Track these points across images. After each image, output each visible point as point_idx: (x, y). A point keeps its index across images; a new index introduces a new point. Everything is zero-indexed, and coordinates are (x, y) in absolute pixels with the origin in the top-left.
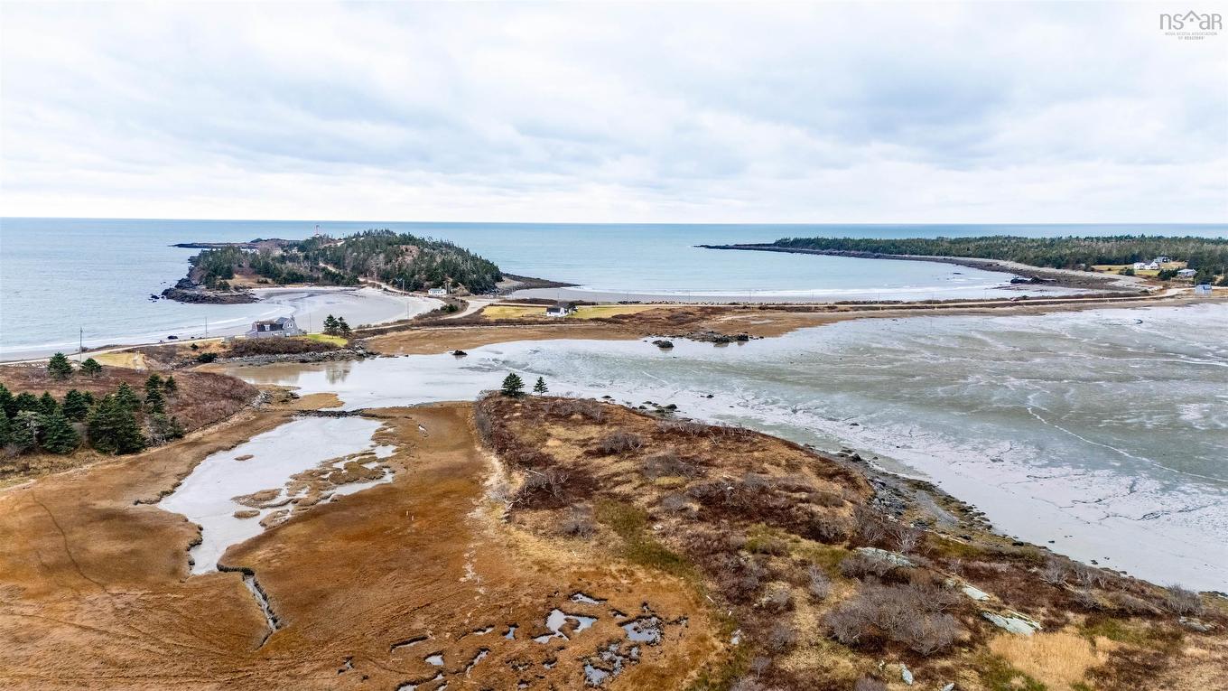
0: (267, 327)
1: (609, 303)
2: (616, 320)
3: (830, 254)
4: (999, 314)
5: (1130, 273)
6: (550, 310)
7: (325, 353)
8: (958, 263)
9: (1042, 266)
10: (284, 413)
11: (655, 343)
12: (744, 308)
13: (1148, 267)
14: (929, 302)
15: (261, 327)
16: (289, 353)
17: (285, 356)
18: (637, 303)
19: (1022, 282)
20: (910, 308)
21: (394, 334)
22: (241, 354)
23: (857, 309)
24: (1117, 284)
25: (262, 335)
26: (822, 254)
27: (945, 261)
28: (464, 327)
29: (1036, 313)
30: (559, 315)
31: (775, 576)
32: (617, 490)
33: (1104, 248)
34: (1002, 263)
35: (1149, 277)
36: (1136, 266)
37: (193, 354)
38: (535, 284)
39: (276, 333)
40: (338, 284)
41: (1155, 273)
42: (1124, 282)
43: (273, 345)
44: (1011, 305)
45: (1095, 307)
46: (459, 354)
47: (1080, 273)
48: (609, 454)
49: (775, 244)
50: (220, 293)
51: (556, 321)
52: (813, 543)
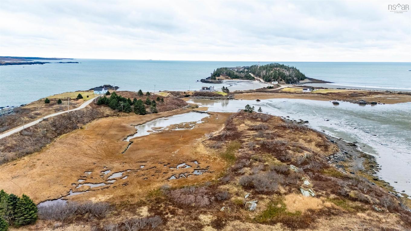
0: (205, 88)
2: (327, 94)
6: (304, 89)
7: (218, 97)
10: (188, 110)
11: (333, 102)
15: (203, 89)
16: (209, 96)
17: (207, 97)
21: (246, 93)
22: (196, 96)
25: (204, 91)
28: (269, 93)
30: (307, 91)
37: (184, 94)
39: (208, 91)
43: (205, 94)
46: (258, 100)
48: (255, 130)
50: (213, 81)
51: (304, 93)
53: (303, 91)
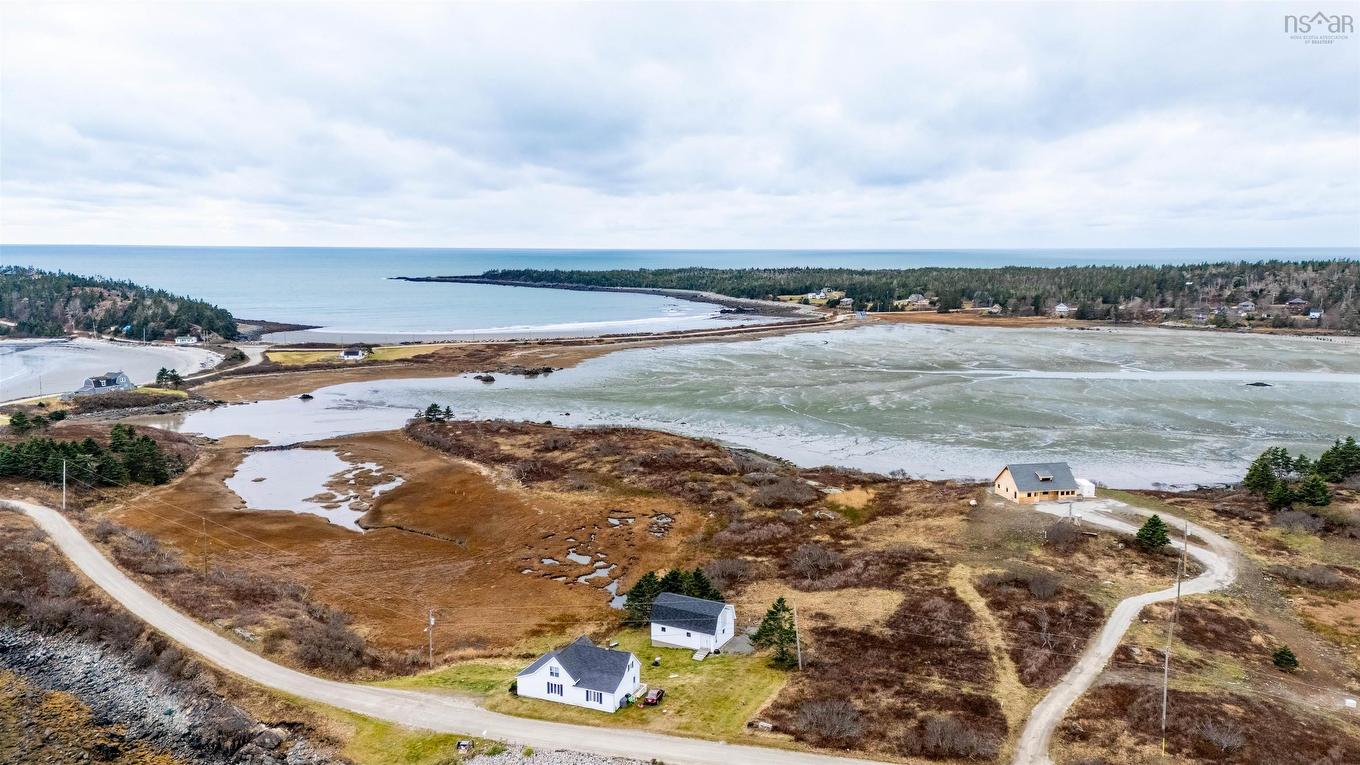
0: (103, 382)
1: (392, 344)
2: (418, 359)
3: (544, 286)
4: (729, 341)
5: (806, 302)
6: (347, 354)
8: (667, 295)
9: (739, 297)
11: (477, 378)
12: (525, 344)
13: (818, 297)
14: (674, 333)
15: (97, 383)
16: (138, 406)
17: (136, 409)
18: (419, 343)
19: (728, 312)
20: (660, 338)
22: (90, 410)
23: (620, 341)
24: (800, 312)
25: (99, 391)
26: (535, 286)
27: (654, 293)
28: (273, 374)
29: (754, 339)
33: (782, 279)
34: (705, 294)
35: (820, 305)
36: (810, 296)
37: (43, 412)
38: (275, 328)
39: (113, 388)
41: (824, 302)
42: (804, 310)
43: (117, 399)
44: (735, 333)
45: (792, 332)
46: (306, 397)
47: (769, 303)
49: (483, 277)
51: (357, 364)
52: (720, 476)
53: (346, 358)
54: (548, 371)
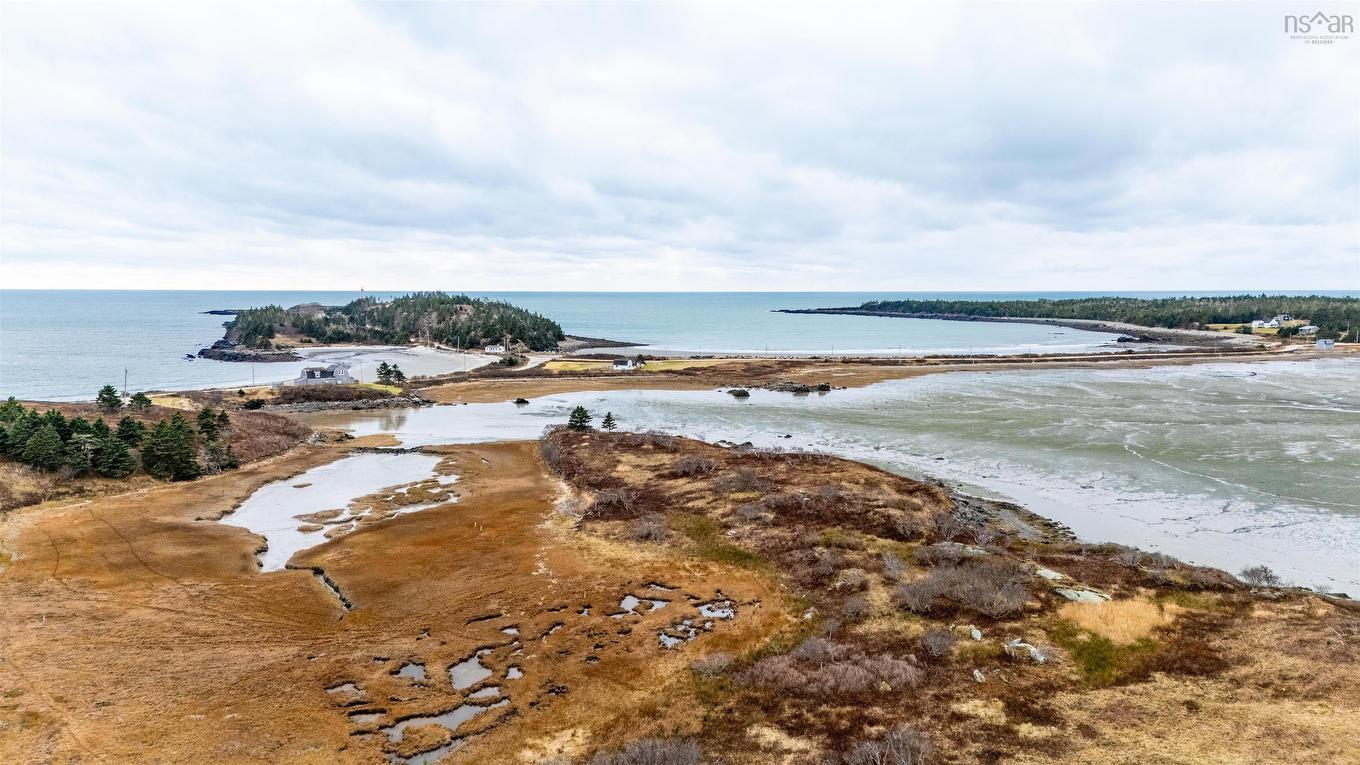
0: (317, 374)
1: (680, 358)
2: (688, 372)
3: (922, 317)
4: (1102, 368)
5: (1247, 331)
6: (616, 363)
7: (379, 401)
8: (1061, 325)
9: (1152, 326)
10: (339, 449)
11: (730, 392)
12: (826, 361)
13: (1267, 325)
14: (1026, 356)
15: (311, 374)
16: (341, 400)
17: (336, 403)
18: (711, 357)
19: (1129, 340)
20: (1005, 362)
21: (451, 385)
22: (290, 401)
23: (948, 363)
24: (1232, 341)
25: (312, 382)
26: (913, 317)
27: (1047, 323)
28: (525, 379)
29: (1142, 367)
30: (626, 368)
31: (849, 565)
32: (690, 505)
33: (1220, 308)
34: (1109, 324)
35: (1269, 335)
36: (1255, 324)
37: (240, 400)
38: (599, 344)
39: (327, 381)
40: (387, 343)
41: (1275, 332)
42: (1240, 340)
43: (323, 392)
44: (1116, 359)
45: (1206, 361)
46: (521, 402)
47: (1194, 332)
48: (682, 477)
49: (861, 308)
50: (261, 352)
51: (623, 373)
52: (889, 542)
53: (615, 368)
54: (824, 389)
